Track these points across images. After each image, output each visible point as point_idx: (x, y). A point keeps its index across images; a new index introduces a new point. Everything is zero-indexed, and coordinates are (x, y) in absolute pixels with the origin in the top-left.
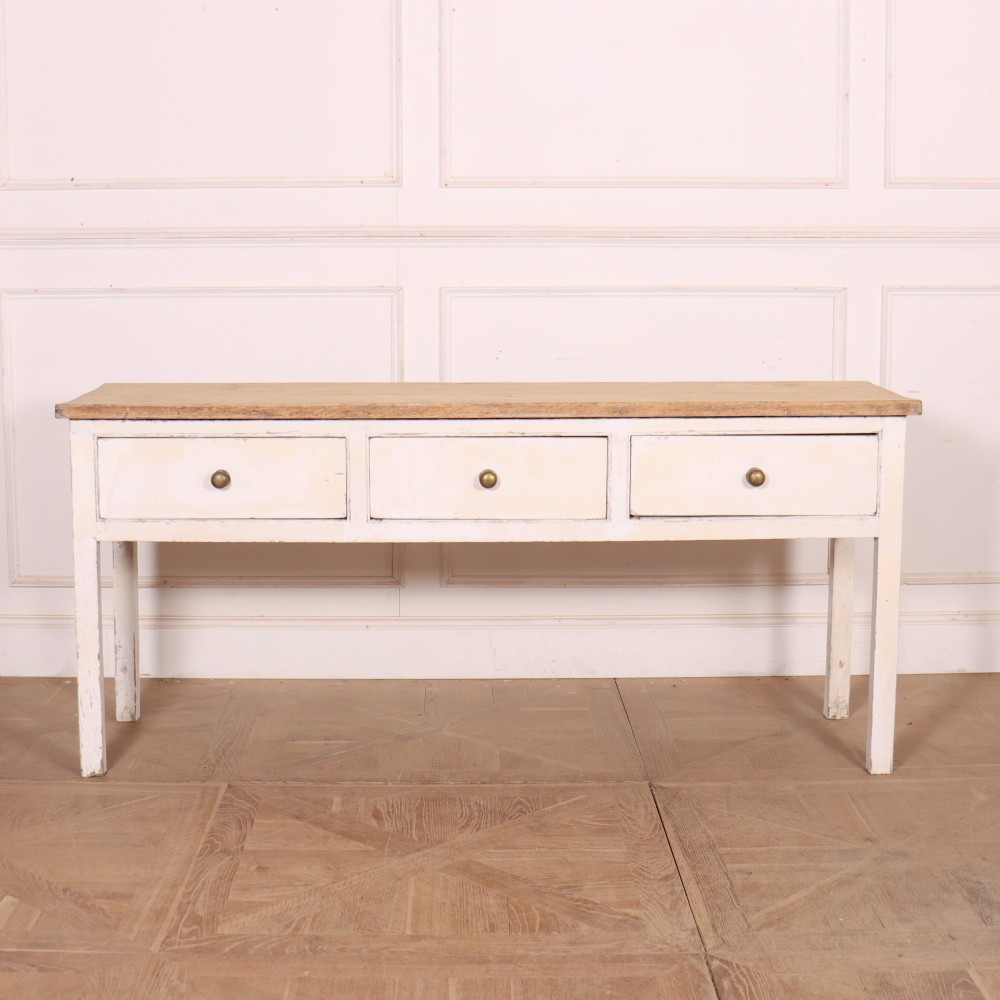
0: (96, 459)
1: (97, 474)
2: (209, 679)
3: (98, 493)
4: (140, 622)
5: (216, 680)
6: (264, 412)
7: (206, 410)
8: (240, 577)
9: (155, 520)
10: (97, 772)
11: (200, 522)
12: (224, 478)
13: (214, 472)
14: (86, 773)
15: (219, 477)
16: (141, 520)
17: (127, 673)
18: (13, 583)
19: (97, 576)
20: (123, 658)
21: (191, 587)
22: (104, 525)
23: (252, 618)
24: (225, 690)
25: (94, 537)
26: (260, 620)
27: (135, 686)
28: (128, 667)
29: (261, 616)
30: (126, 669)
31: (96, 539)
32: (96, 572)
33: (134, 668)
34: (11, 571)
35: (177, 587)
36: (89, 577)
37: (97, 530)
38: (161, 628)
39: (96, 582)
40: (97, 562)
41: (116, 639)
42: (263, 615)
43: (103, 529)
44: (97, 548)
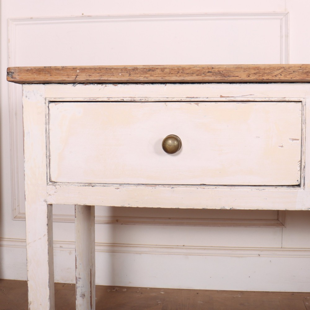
0: (48, 123)
1: (48, 137)
2: (146, 288)
3: (48, 157)
4: (96, 248)
5: (152, 289)
6: (220, 73)
7: (158, 71)
8: (170, 218)
9: (105, 185)
11: (150, 188)
12: (176, 143)
13: (164, 137)
15: (170, 142)
16: (90, 185)
17: (85, 299)
18: (14, 218)
19: (47, 238)
20: (82, 287)
21: (135, 225)
22: (56, 188)
23: (177, 247)
24: (158, 300)
25: (45, 200)
26: (183, 248)
27: (91, 309)
28: (85, 295)
29: (184, 246)
30: (84, 295)
31: (47, 202)
32: (47, 234)
33: (90, 295)
34: (13, 210)
35: (125, 224)
36: (39, 239)
37: (47, 193)
38: (114, 252)
39: (47, 243)
40: (47, 224)
41: (77, 273)
42: (185, 245)
43: (55, 192)
44: (48, 210)
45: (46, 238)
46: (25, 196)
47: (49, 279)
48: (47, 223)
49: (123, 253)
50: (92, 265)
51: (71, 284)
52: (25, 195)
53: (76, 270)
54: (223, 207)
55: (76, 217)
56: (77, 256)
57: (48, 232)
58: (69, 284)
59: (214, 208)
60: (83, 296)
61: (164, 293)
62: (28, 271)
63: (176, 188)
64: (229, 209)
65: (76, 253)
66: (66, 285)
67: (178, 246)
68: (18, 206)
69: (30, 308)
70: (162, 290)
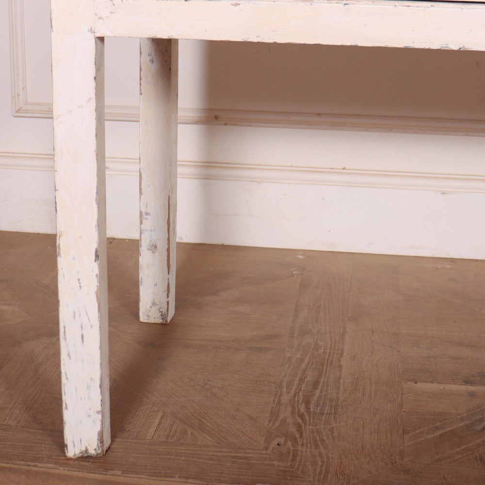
10: (92, 452)
14: (72, 451)
17: (157, 254)
18: (17, 112)
19: (95, 104)
20: (151, 231)
21: (251, 126)
22: (114, 5)
23: (332, 171)
24: (293, 269)
25: (91, 28)
26: (342, 173)
27: (169, 273)
28: (158, 245)
29: (344, 169)
30: (156, 247)
31: (94, 33)
32: (94, 96)
33: (167, 247)
34: (14, 97)
35: (232, 125)
36: (79, 107)
37: (96, 14)
38: (208, 179)
39: (93, 115)
40: (95, 78)
41: (142, 202)
42: (346, 168)
43: (111, 13)
44: (96, 50)
45: (93, 105)
46: (51, 22)
47: (97, 187)
48: (95, 75)
49: (227, 180)
50: (172, 188)
51: (125, 240)
52: (51, 20)
53: (140, 198)
54: (445, 45)
55: (141, 94)
56: (142, 171)
57: (96, 94)
58: (121, 239)
59: (427, 47)
60: (154, 247)
61: (303, 257)
62: (56, 171)
63: (352, 5)
64: (457, 49)
65: (141, 164)
66: (116, 241)
67: (332, 169)
68: (23, 89)
69: (59, 244)
70: (300, 253)
